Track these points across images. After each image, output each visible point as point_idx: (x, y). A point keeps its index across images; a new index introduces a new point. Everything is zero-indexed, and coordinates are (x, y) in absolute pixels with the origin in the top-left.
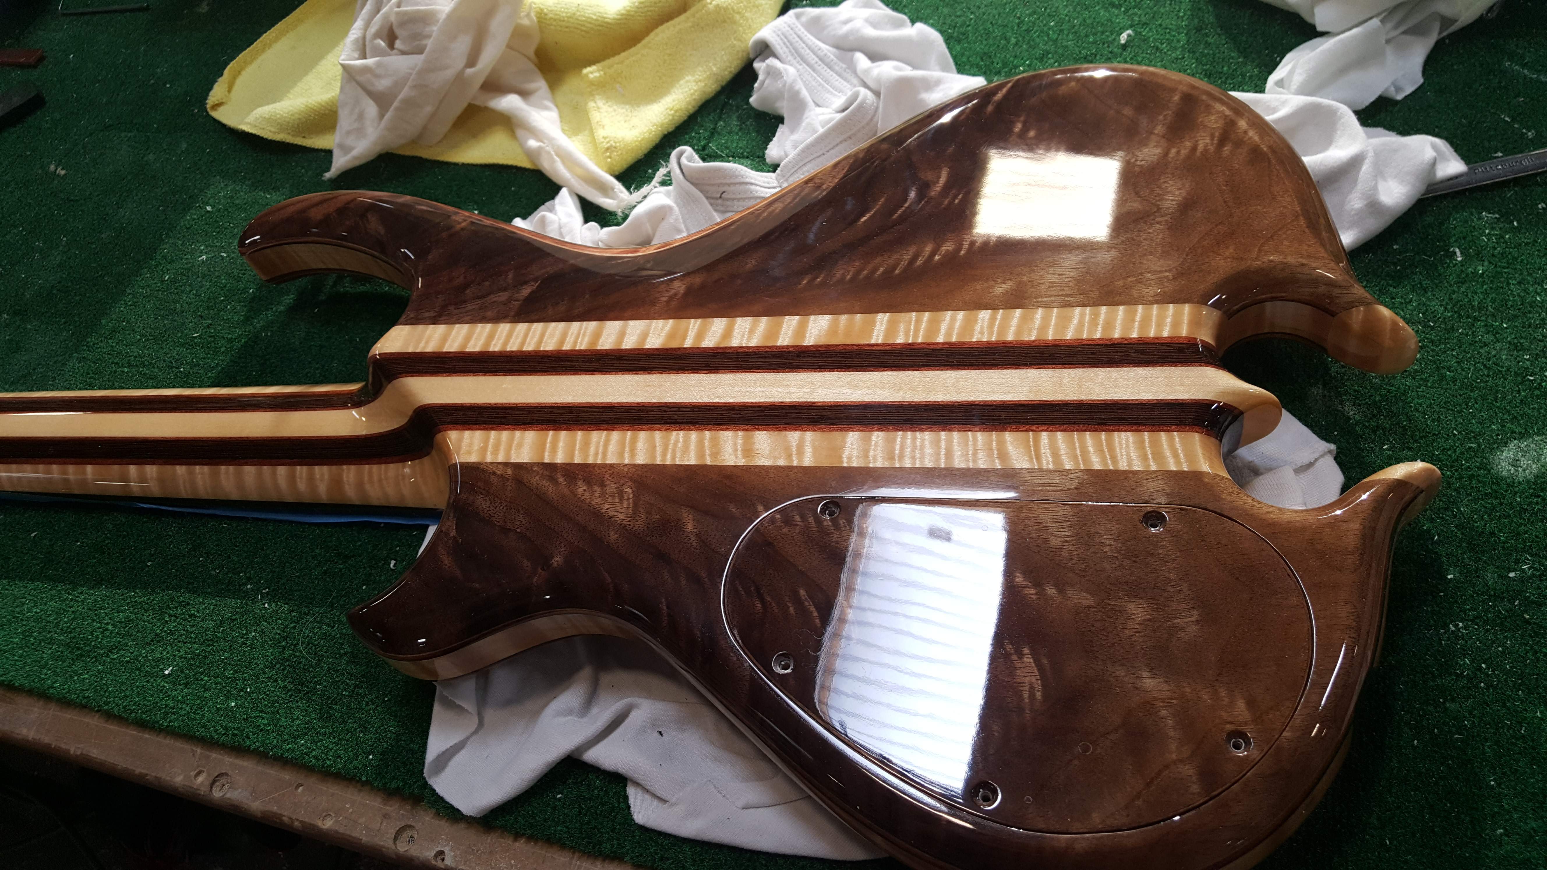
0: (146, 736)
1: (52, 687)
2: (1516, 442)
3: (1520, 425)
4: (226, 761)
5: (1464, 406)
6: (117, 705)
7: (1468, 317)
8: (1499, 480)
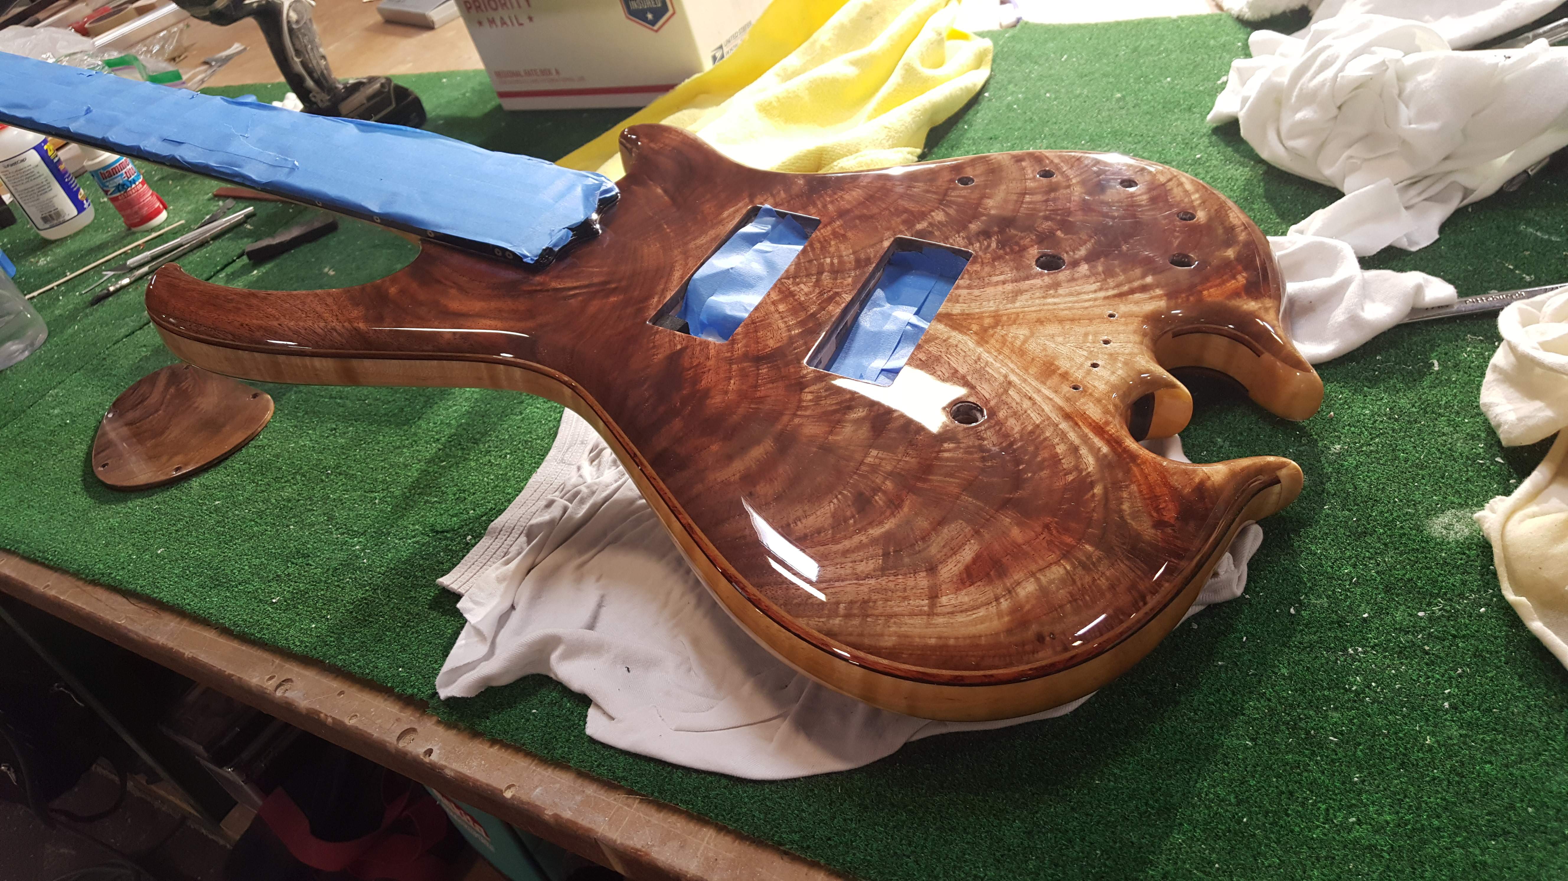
0: (244, 648)
1: (189, 605)
2: (1453, 511)
3: (1460, 497)
4: (293, 670)
5: (1411, 480)
6: (230, 620)
7: (1433, 412)
8: (1429, 539)
